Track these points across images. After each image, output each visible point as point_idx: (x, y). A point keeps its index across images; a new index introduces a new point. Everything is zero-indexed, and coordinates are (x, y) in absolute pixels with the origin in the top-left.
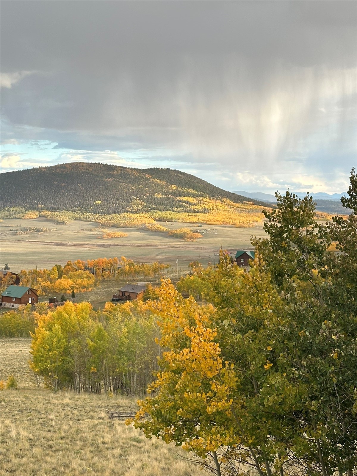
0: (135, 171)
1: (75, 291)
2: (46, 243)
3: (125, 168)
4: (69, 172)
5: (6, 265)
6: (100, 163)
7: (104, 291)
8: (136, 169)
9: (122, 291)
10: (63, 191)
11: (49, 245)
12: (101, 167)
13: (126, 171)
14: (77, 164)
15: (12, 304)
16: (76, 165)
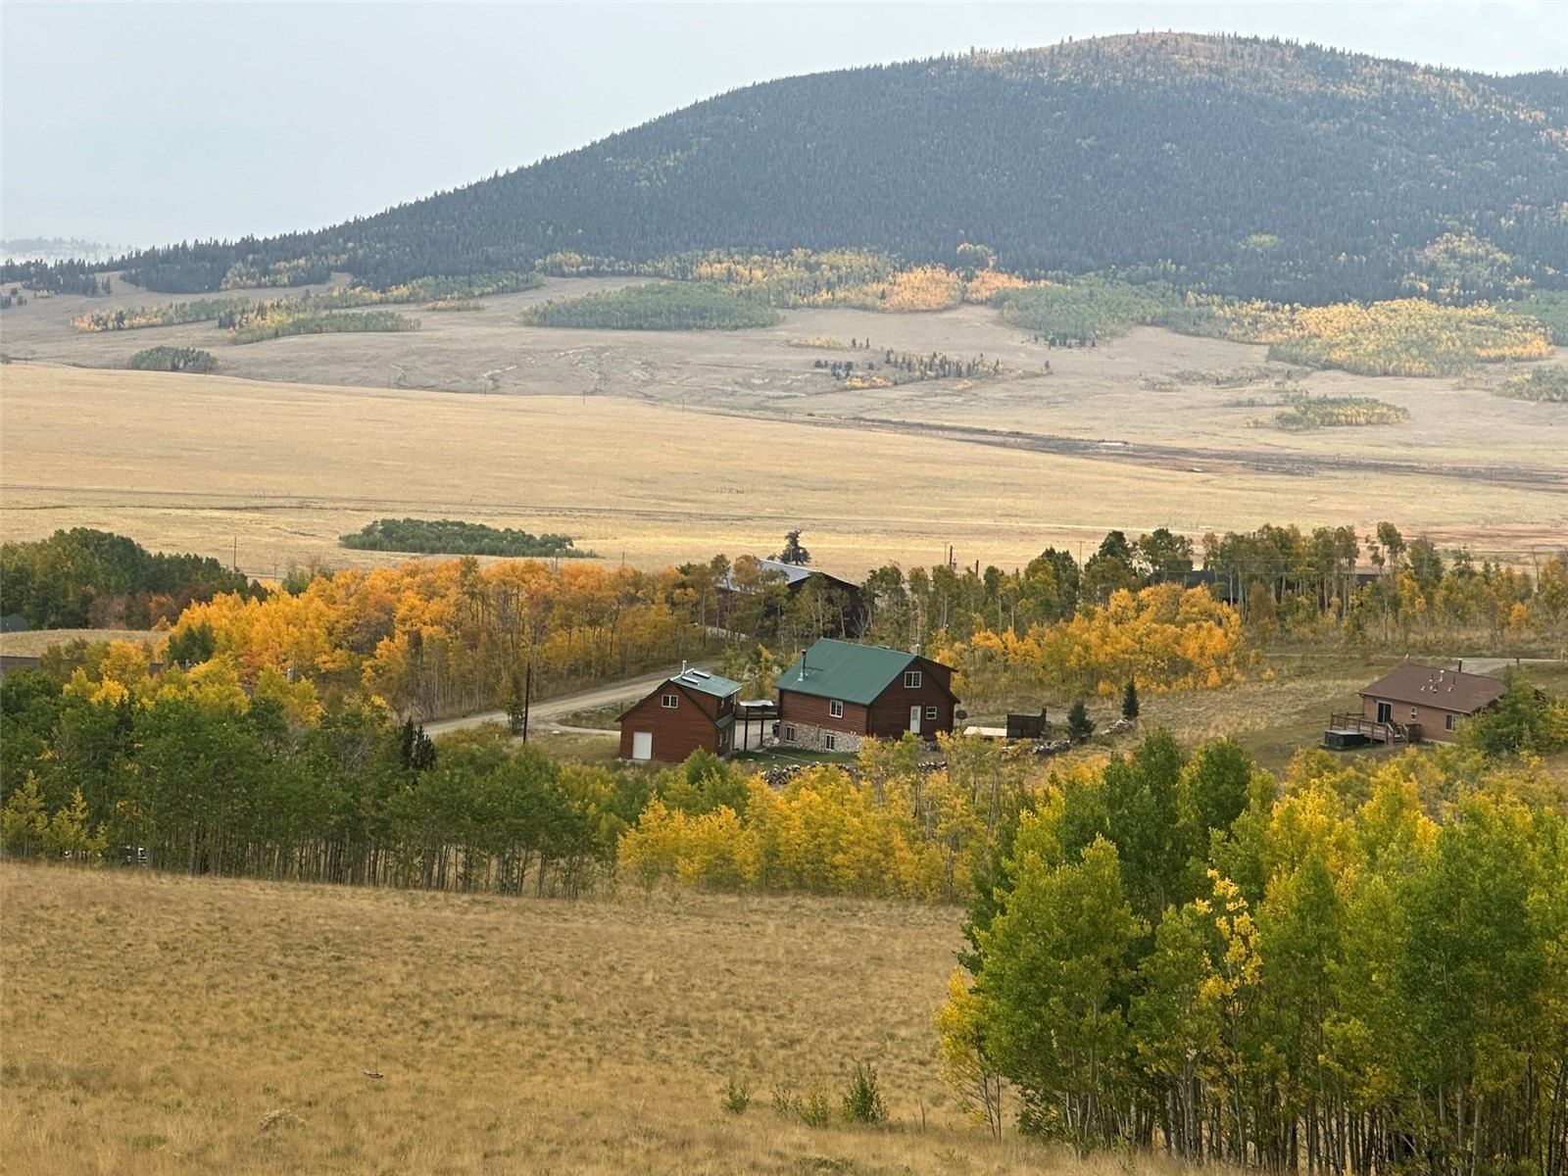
0: (1462, 83)
1: (1138, 686)
2: (991, 438)
3: (1410, 68)
4: (1119, 83)
5: (793, 538)
6: (1282, 41)
7: (1289, 692)
8: (1465, 75)
9: (1375, 698)
10: (1088, 178)
11: (1003, 445)
12: (1283, 64)
13: (1413, 82)
14: (1164, 42)
15: (825, 733)
16: (1159, 47)
